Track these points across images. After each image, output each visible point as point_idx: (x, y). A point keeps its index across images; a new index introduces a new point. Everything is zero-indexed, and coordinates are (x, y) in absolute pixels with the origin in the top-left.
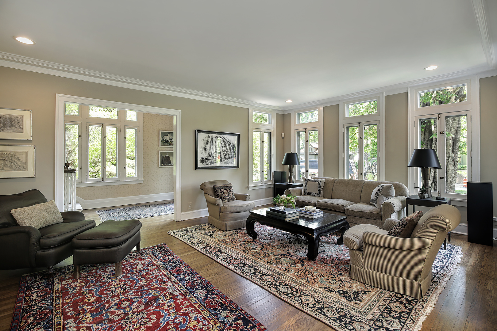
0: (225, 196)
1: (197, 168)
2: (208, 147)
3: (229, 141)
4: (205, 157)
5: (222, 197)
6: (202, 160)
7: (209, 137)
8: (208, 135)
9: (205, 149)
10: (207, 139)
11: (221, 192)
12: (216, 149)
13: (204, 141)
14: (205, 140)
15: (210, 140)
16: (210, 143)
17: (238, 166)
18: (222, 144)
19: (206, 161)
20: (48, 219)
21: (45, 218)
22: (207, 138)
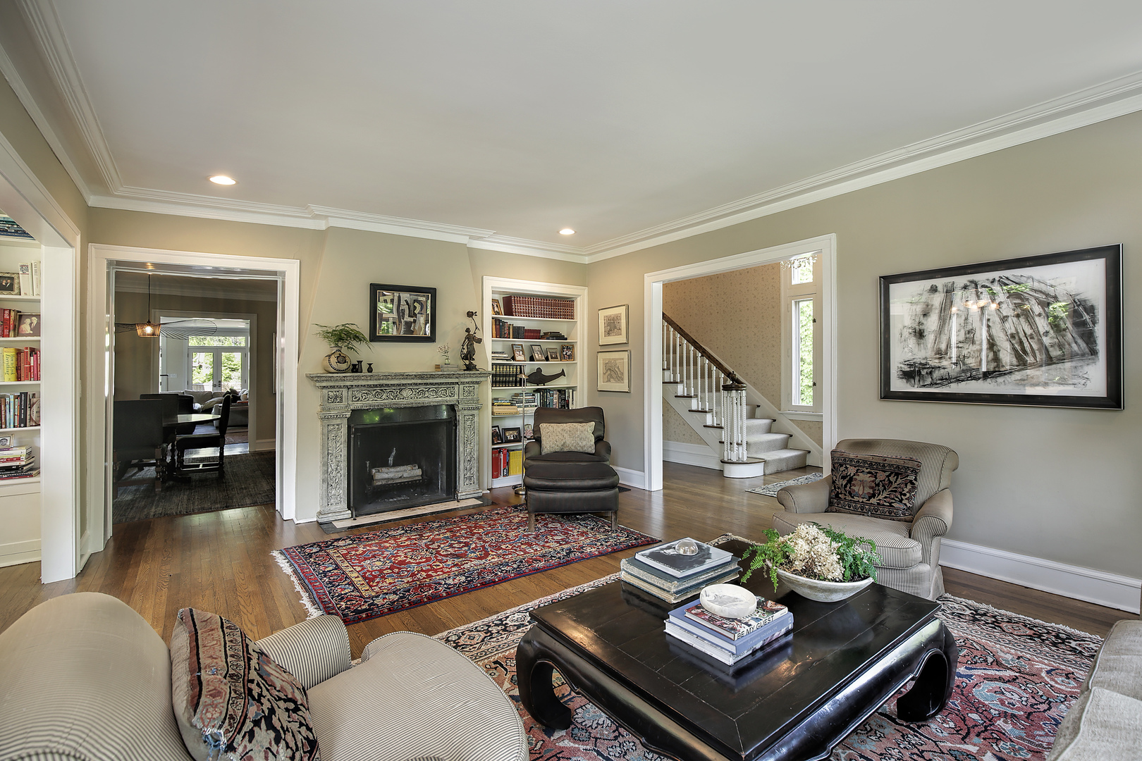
0: (850, 493)
1: (887, 395)
2: (932, 323)
3: (1043, 288)
4: (918, 361)
5: (841, 493)
6: (906, 369)
7: (934, 290)
8: (927, 284)
9: (920, 334)
10: (923, 300)
11: (844, 478)
12: (969, 327)
13: (914, 307)
14: (916, 303)
15: (937, 299)
16: (937, 311)
17: (1113, 399)
18: (1004, 306)
19: (924, 372)
20: (568, 443)
21: (564, 441)
22: (926, 295)
